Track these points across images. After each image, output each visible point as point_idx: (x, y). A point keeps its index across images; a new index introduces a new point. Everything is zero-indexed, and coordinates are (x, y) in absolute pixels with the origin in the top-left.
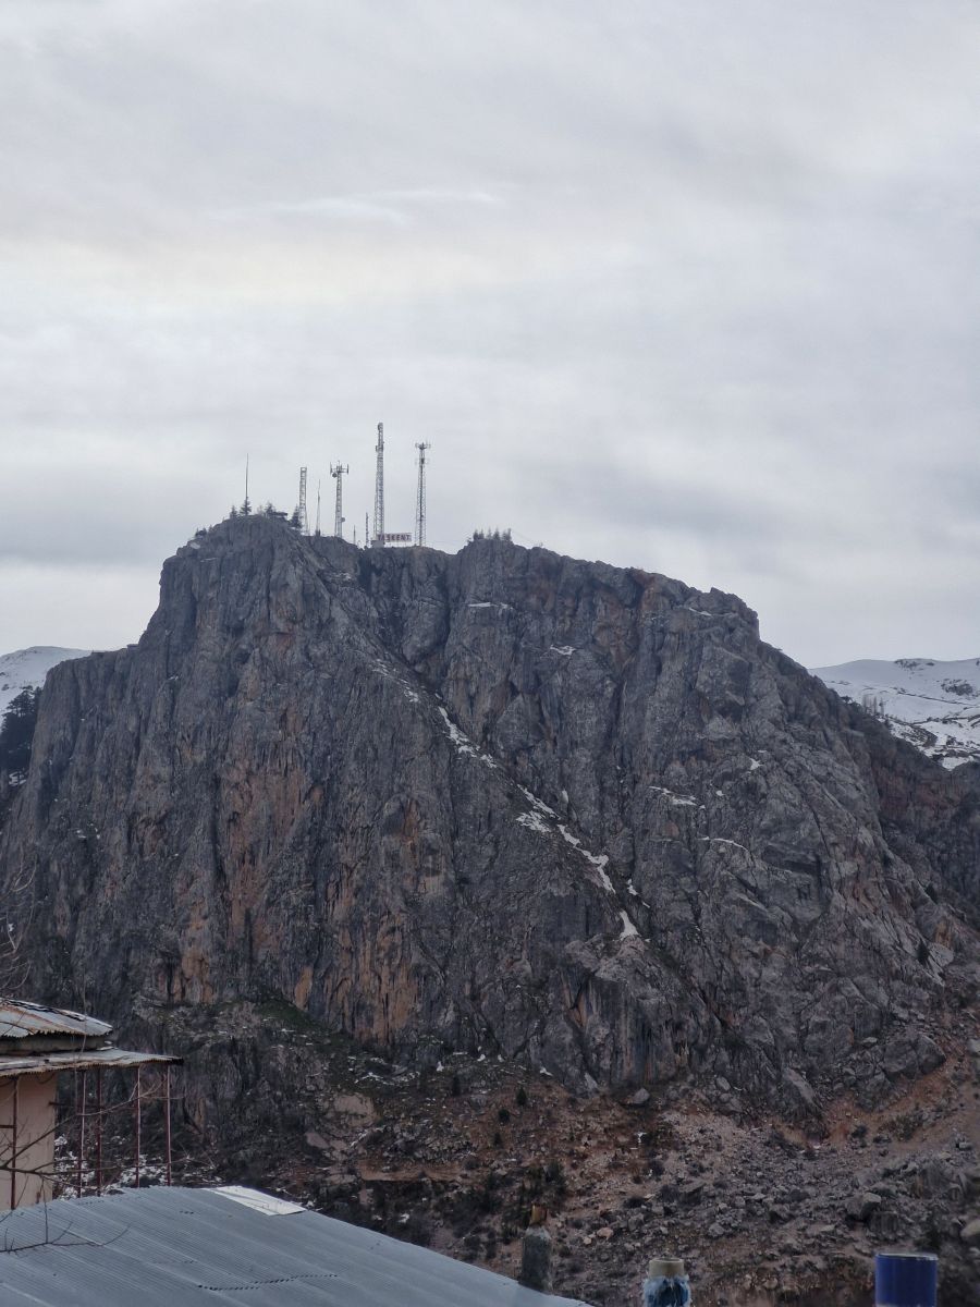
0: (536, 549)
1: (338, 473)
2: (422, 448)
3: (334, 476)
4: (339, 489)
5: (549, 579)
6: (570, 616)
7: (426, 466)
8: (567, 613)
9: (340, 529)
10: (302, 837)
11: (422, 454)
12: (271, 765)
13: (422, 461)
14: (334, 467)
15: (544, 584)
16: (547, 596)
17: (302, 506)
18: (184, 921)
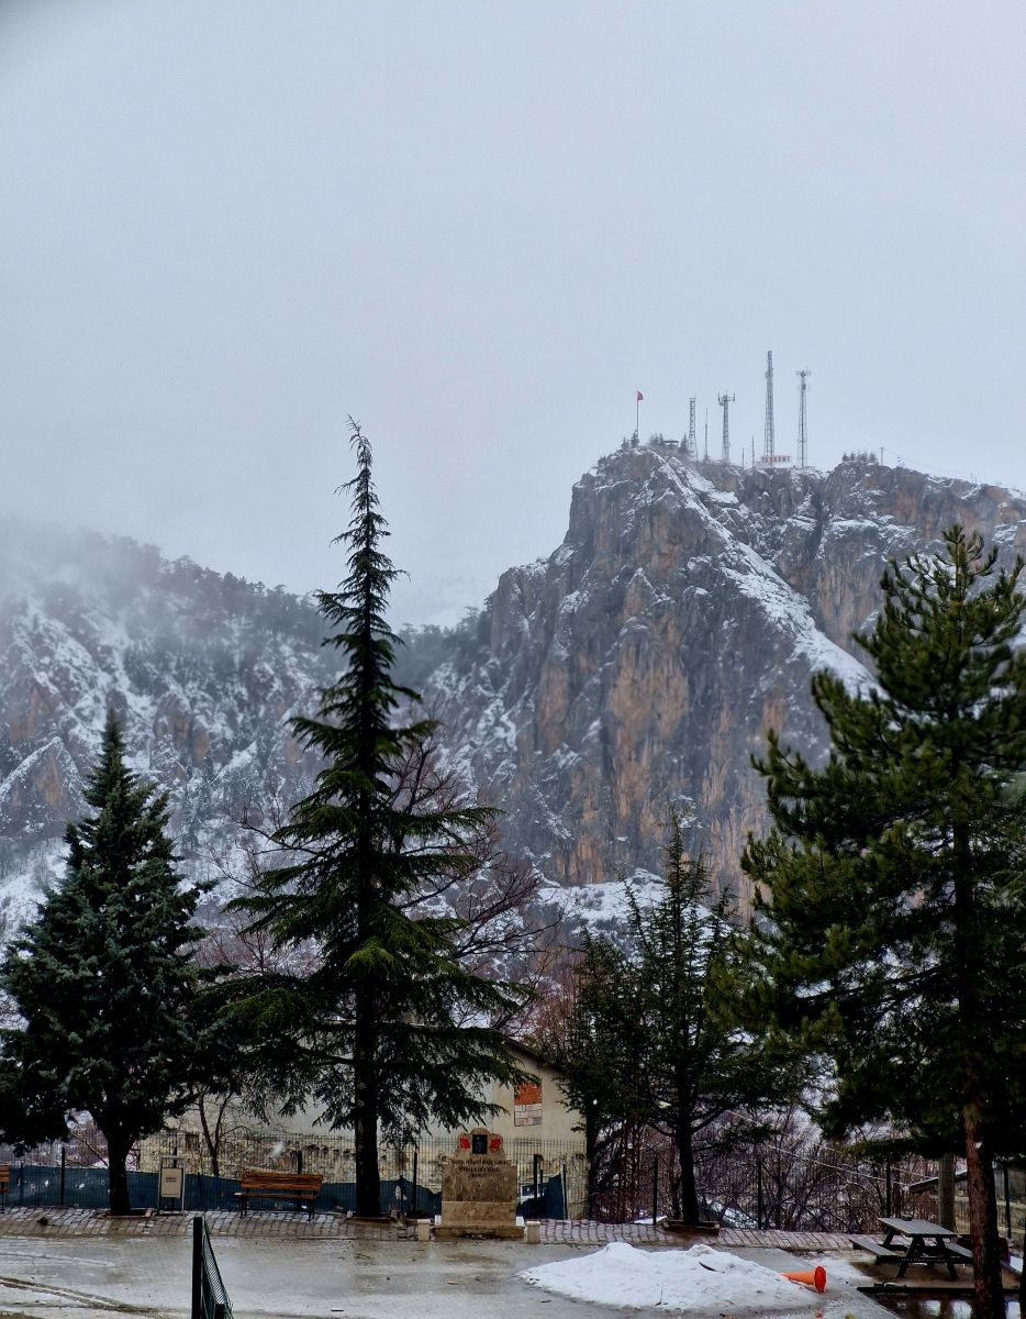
0: (898, 468)
1: (724, 402)
2: (803, 375)
3: (721, 404)
4: (725, 417)
5: (912, 496)
6: (930, 530)
7: (807, 392)
8: (928, 527)
9: (727, 453)
10: (682, 735)
11: (803, 381)
12: (655, 672)
13: (804, 387)
14: (721, 396)
15: (907, 501)
16: (910, 511)
17: (692, 433)
18: (578, 812)
